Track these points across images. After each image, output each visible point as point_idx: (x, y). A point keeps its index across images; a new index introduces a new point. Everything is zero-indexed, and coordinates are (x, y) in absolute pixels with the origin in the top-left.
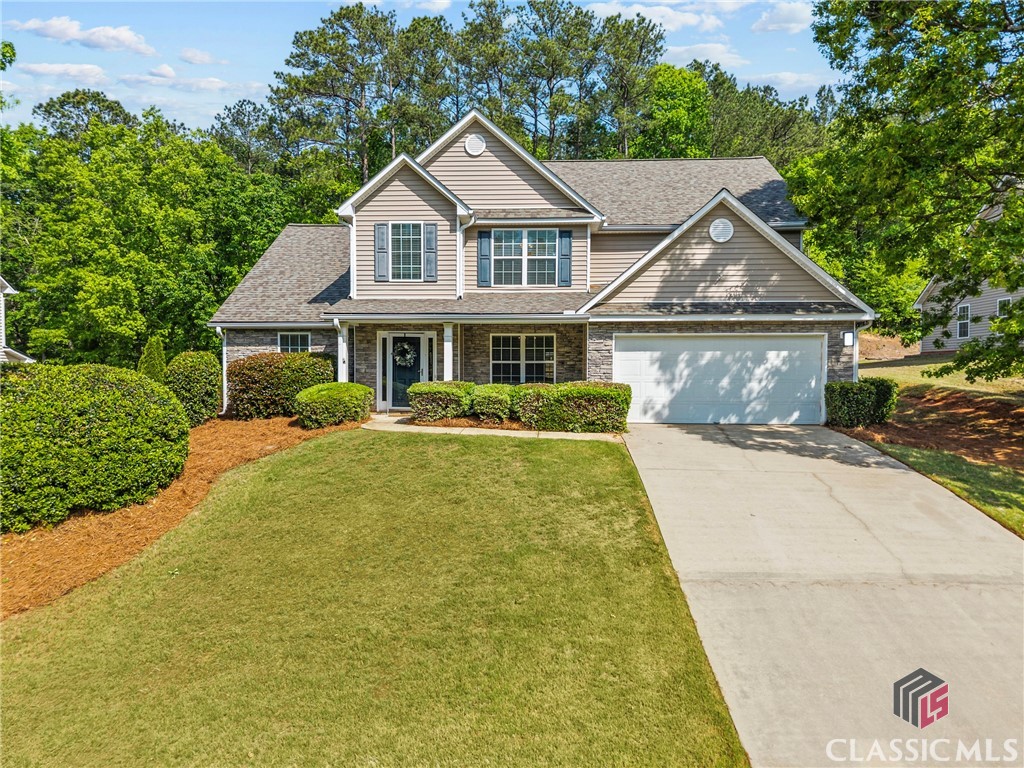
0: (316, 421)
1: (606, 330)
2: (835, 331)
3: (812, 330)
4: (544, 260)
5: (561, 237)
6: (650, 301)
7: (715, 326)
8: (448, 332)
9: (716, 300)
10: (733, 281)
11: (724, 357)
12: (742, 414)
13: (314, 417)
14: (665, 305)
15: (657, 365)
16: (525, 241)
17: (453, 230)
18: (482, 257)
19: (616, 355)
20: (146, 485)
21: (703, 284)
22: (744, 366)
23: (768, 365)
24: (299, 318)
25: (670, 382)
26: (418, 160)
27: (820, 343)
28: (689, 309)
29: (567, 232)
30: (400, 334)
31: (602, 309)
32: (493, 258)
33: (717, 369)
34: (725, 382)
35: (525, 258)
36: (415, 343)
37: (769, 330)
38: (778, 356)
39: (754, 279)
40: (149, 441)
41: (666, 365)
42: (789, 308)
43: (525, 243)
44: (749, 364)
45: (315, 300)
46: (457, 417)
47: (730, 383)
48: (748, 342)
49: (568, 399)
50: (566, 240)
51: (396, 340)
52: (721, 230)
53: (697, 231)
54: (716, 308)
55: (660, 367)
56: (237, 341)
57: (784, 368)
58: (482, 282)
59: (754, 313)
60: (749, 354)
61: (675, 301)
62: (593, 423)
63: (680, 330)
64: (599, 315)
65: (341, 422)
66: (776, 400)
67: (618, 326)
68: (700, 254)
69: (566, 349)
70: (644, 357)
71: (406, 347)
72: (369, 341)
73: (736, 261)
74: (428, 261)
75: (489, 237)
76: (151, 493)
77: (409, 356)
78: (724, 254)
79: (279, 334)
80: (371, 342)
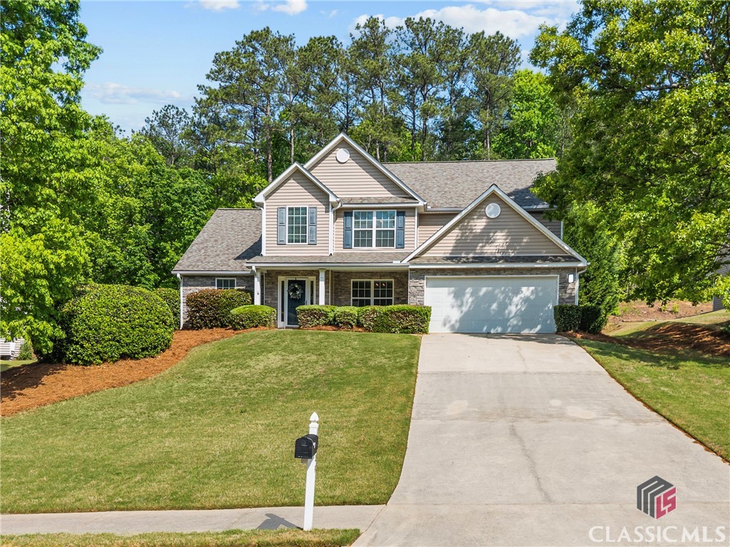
0: (243, 325)
1: (420, 273)
2: (564, 273)
3: (549, 273)
4: (387, 231)
5: (398, 215)
6: (448, 255)
7: (488, 271)
8: (322, 275)
9: (489, 255)
10: (499, 243)
11: (494, 290)
12: (505, 327)
13: (241, 323)
14: (457, 257)
15: (452, 295)
17: (327, 211)
18: (347, 229)
19: (426, 289)
20: (155, 347)
21: (481, 245)
22: (506, 296)
23: (522, 295)
24: (229, 269)
25: (461, 306)
26: (305, 166)
27: (554, 282)
28: (471, 260)
29: (402, 212)
30: (293, 278)
31: (417, 260)
32: (354, 229)
33: (490, 298)
34: (494, 306)
35: (374, 229)
36: (302, 284)
37: (522, 273)
38: (528, 289)
39: (513, 241)
40: (157, 324)
41: (458, 295)
43: (375, 219)
44: (510, 294)
45: (238, 258)
46: (325, 324)
47: (498, 307)
49: (392, 313)
50: (401, 218)
51: (290, 282)
52: (492, 210)
53: (477, 211)
54: (489, 260)
55: (454, 297)
56: (189, 283)
58: (347, 245)
59: (511, 262)
60: (511, 288)
61: (463, 255)
62: (407, 328)
63: (466, 274)
64: (415, 264)
65: (256, 326)
66: (527, 317)
67: (428, 271)
68: (479, 225)
69: (401, 290)
70: (444, 291)
71: (296, 286)
72: (273, 283)
73: (502, 230)
74: (311, 231)
75: (351, 216)
76: (157, 353)
77: (298, 292)
78: (493, 225)
79: (216, 279)
80: (275, 283)
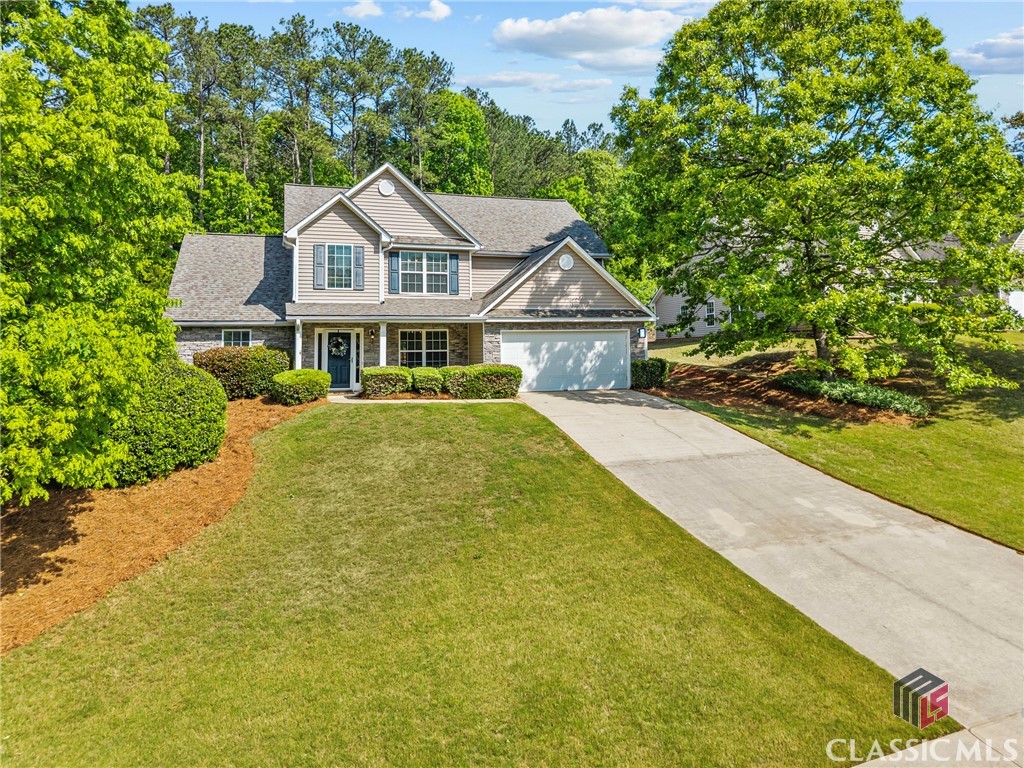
0: (298, 398)
1: (495, 328)
2: (634, 328)
3: (621, 327)
4: (438, 275)
5: (451, 258)
6: (524, 308)
7: (564, 325)
8: (383, 329)
9: (564, 308)
10: (573, 297)
11: (569, 345)
12: (581, 384)
13: (296, 396)
14: (533, 311)
15: (528, 352)
17: (377, 252)
18: (392, 271)
19: (502, 344)
21: (556, 297)
22: (581, 351)
23: (596, 351)
24: (242, 317)
25: (537, 363)
26: (347, 195)
27: (625, 335)
28: (548, 314)
29: (455, 256)
30: (335, 330)
31: (494, 313)
32: (401, 272)
33: (565, 354)
34: (570, 362)
35: (425, 273)
36: (347, 337)
37: (596, 327)
38: (601, 344)
39: (587, 294)
41: (534, 351)
42: (608, 314)
43: (425, 262)
44: (584, 350)
45: (248, 302)
46: (403, 392)
47: (573, 363)
48: (583, 336)
50: (454, 261)
51: (331, 336)
52: (566, 262)
53: (552, 262)
54: (564, 313)
55: (531, 353)
57: (605, 353)
58: (392, 290)
59: (589, 316)
60: (584, 343)
61: (539, 308)
62: (499, 392)
63: (543, 328)
64: (493, 318)
65: (316, 399)
66: (601, 374)
67: (503, 325)
68: (553, 277)
69: (456, 341)
70: (520, 346)
71: (340, 340)
72: (307, 337)
73: (575, 282)
74: (357, 275)
75: (398, 256)
77: (342, 348)
78: (568, 278)
79: (223, 331)
80: (310, 337)
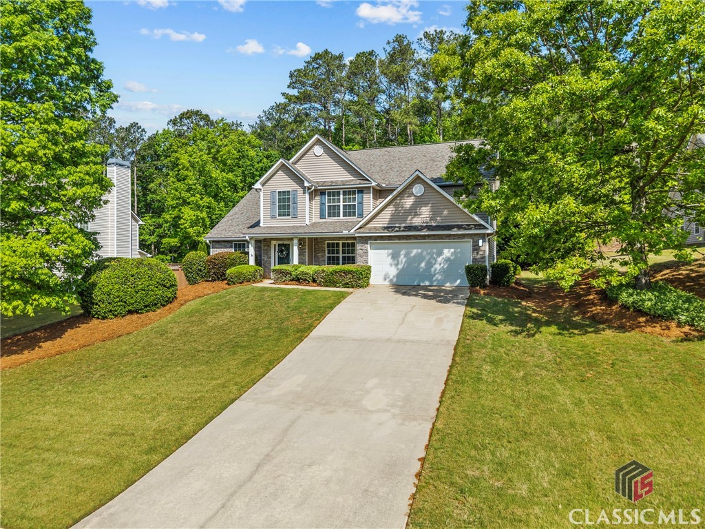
0: (233, 282)
1: (365, 240)
2: (476, 238)
3: (464, 238)
4: (350, 205)
5: (358, 193)
6: (385, 225)
7: (416, 237)
8: (296, 241)
9: (417, 224)
10: (424, 215)
11: (422, 252)
12: (431, 281)
14: (392, 227)
15: (390, 257)
16: (341, 196)
17: (304, 193)
18: (322, 204)
19: (369, 251)
20: (156, 304)
21: (410, 217)
22: (432, 256)
23: (444, 256)
26: (291, 161)
27: (468, 244)
28: (402, 229)
29: (361, 191)
30: (281, 243)
31: (362, 230)
32: (327, 204)
33: (419, 258)
34: (423, 265)
35: (341, 204)
36: (287, 246)
37: (442, 239)
38: (449, 251)
39: (435, 213)
40: (157, 287)
41: (395, 256)
42: (449, 228)
44: (434, 256)
45: (251, 227)
46: (291, 280)
47: (425, 265)
48: (434, 245)
49: (336, 272)
50: (360, 195)
51: (279, 245)
52: (418, 189)
53: (407, 190)
54: (416, 228)
55: (392, 258)
56: (216, 246)
57: (452, 258)
58: (322, 216)
59: (434, 230)
60: (435, 251)
61: (397, 225)
63: (399, 239)
64: (359, 233)
65: (242, 282)
66: (448, 274)
67: (370, 238)
68: (409, 202)
70: (384, 253)
71: (284, 248)
72: (268, 246)
73: (426, 205)
74: (294, 208)
75: (325, 195)
76: (158, 308)
77: (284, 253)
78: (420, 202)
79: (234, 243)
80: (269, 246)
